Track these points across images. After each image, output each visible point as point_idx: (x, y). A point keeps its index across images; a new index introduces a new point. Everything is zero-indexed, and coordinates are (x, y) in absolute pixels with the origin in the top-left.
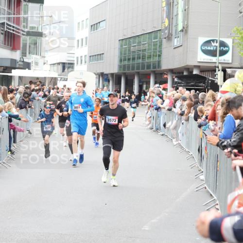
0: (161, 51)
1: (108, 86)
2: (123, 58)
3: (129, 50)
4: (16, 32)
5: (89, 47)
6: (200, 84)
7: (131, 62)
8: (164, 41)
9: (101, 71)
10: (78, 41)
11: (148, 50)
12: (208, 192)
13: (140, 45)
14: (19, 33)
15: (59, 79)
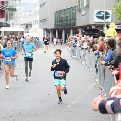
0: (75, 17)
1: (49, 35)
2: (57, 21)
3: (60, 17)
4: (3, 8)
5: (39, 16)
6: (96, 34)
7: (61, 23)
8: (77, 12)
9: (46, 28)
10: (34, 13)
11: (69, 16)
12: (100, 88)
13: (65, 14)
14: (4, 9)
15: (25, 32)
